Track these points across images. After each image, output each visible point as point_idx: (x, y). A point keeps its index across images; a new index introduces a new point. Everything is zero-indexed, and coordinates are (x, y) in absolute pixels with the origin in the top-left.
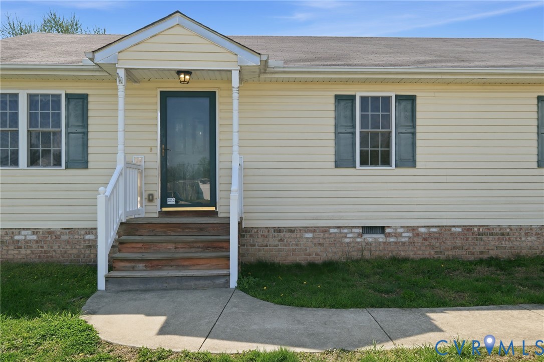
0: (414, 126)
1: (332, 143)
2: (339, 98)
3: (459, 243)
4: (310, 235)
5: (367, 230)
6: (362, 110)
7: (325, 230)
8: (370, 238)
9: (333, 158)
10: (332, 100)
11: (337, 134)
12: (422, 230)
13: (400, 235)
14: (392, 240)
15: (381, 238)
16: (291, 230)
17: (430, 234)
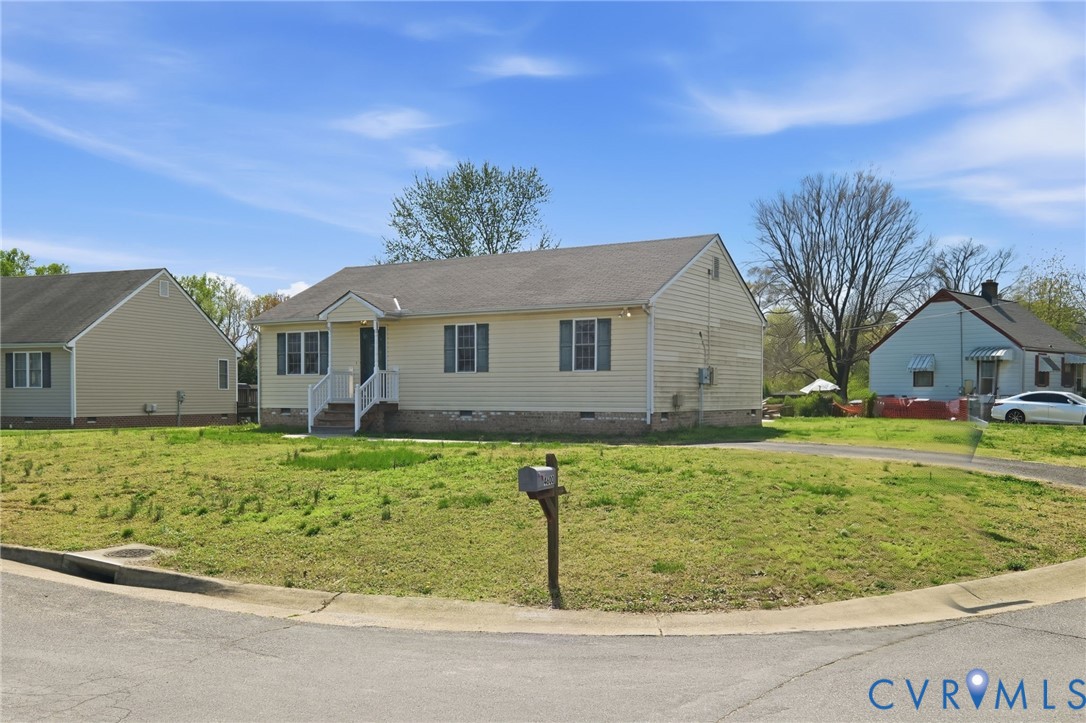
0: (488, 345)
1: (443, 357)
2: (446, 328)
3: (513, 422)
4: (432, 416)
5: (463, 413)
6: (459, 334)
7: (440, 412)
8: (464, 418)
9: (443, 366)
10: (443, 329)
11: (445, 351)
12: (493, 413)
13: (479, 417)
14: (476, 420)
15: (469, 418)
16: (423, 412)
17: (497, 416)
